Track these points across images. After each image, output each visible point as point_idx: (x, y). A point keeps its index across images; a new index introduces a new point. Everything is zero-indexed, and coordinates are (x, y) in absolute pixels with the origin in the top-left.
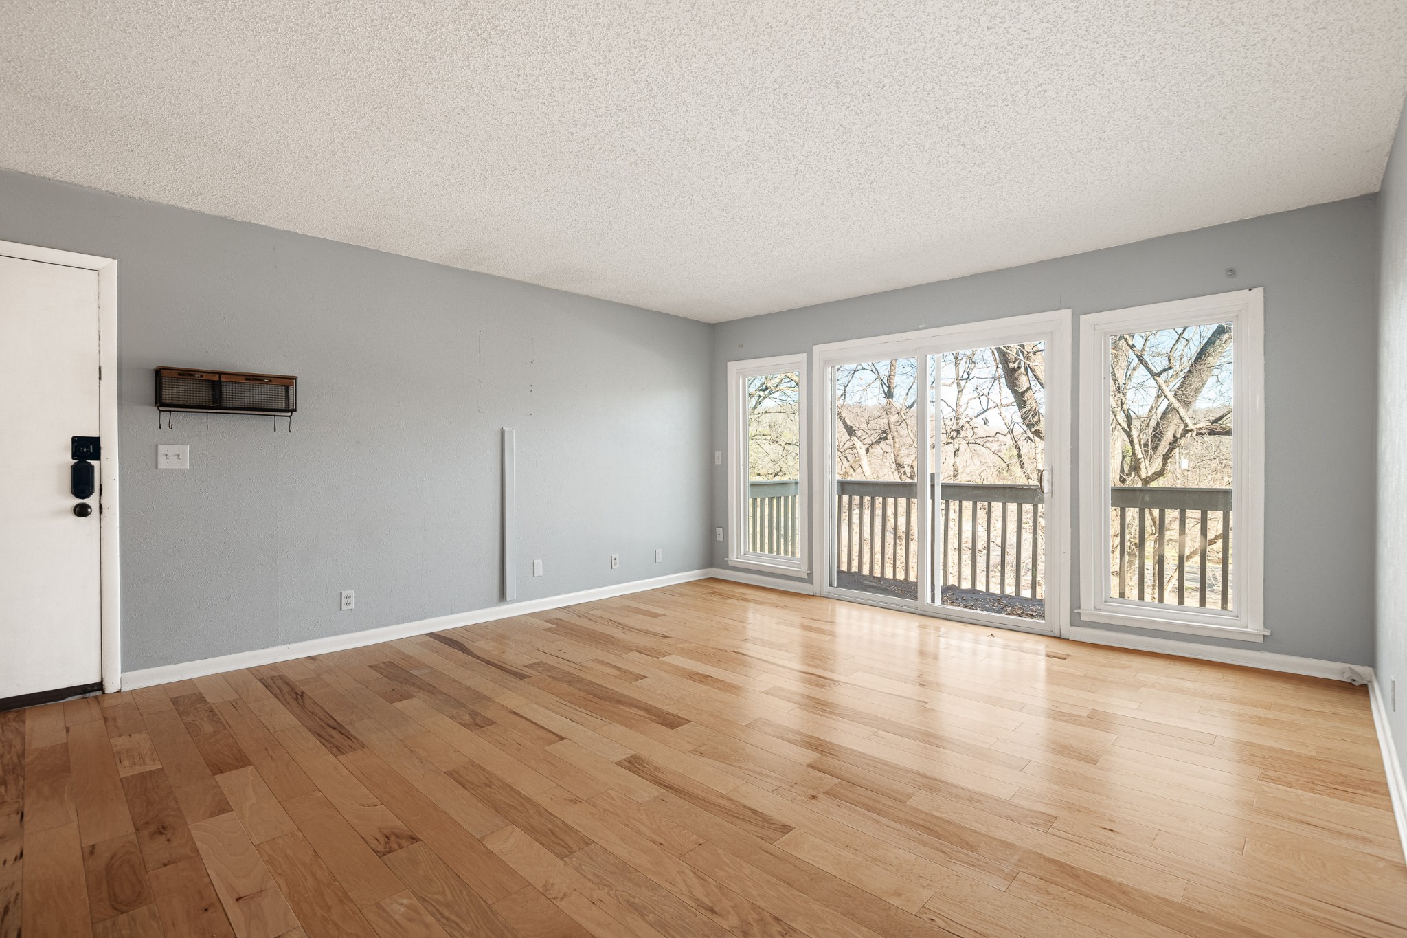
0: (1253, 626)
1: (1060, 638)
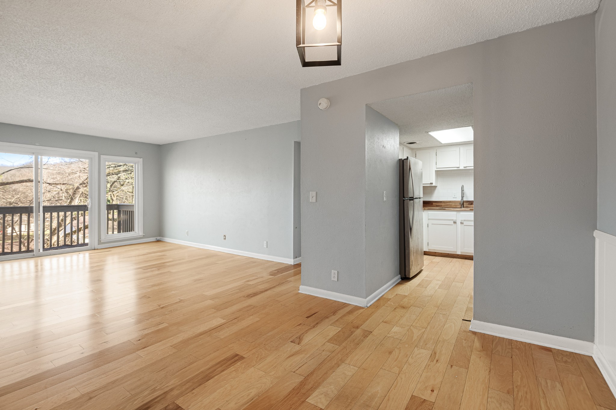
0: (141, 234)
1: (94, 249)
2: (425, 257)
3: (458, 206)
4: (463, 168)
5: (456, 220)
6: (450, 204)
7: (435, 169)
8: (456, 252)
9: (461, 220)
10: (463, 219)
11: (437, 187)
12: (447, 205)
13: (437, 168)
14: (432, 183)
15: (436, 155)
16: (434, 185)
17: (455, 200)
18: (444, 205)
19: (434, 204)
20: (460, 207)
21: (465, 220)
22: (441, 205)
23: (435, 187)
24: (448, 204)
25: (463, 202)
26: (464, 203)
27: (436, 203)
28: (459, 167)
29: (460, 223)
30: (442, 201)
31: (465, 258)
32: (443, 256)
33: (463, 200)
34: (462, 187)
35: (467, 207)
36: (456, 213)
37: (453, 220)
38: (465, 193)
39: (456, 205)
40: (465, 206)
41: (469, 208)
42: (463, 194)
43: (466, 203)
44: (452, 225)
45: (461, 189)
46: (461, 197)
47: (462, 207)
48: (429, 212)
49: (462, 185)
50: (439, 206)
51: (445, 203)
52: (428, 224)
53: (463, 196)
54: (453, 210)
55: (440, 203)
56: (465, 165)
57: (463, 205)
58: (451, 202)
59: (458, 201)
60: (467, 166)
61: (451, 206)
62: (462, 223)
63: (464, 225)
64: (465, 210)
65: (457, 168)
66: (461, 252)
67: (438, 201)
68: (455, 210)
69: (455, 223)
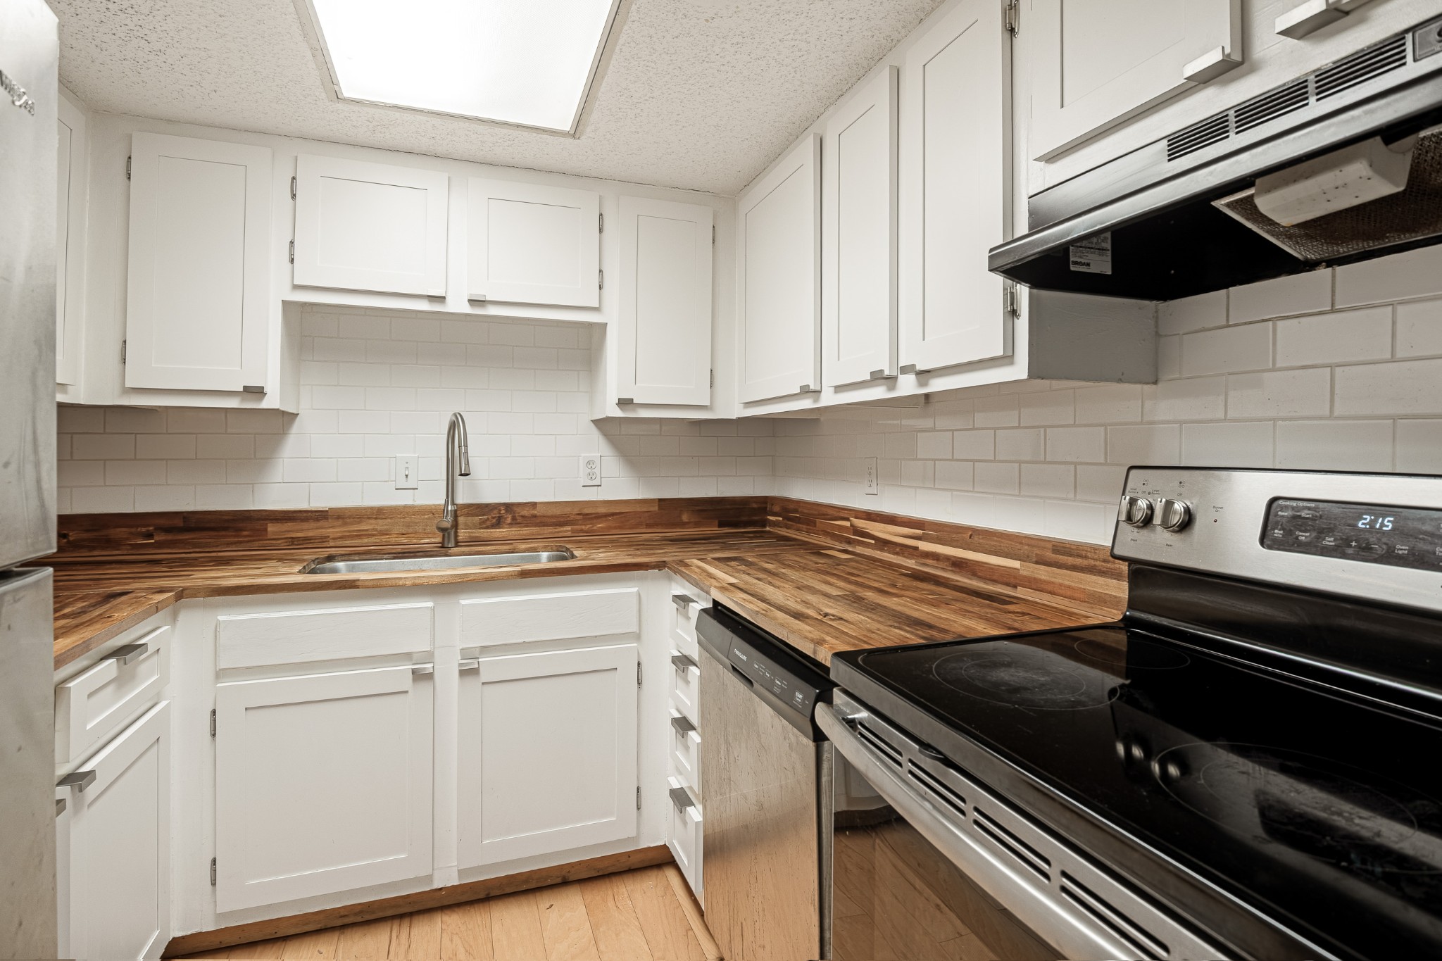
3: (427, 534)
4: (467, 309)
5: (429, 657)
6: (380, 525)
7: (278, 291)
8: (428, 878)
9: (465, 653)
10: (475, 642)
11: (298, 419)
12: (359, 537)
13: (297, 287)
14: (255, 392)
15: (294, 196)
16: (270, 402)
17: (410, 502)
18: (341, 538)
19: (272, 528)
20: (439, 539)
21: (485, 650)
22: (324, 539)
23: (285, 418)
24: (364, 526)
25: (456, 515)
26: (461, 520)
27: (288, 526)
28: (441, 299)
29: (460, 670)
30: (327, 511)
31: (482, 896)
32: (340, 922)
33: (453, 504)
34: (453, 426)
35: (477, 544)
36: (430, 604)
37: (407, 656)
38: (467, 463)
39: (415, 533)
40: (463, 534)
41: (489, 548)
42: (457, 467)
43: (473, 515)
44: (407, 692)
45: (446, 436)
46: (445, 483)
47: (449, 542)
48: (221, 618)
49: (455, 415)
50: (307, 540)
51: (345, 524)
52: (214, 712)
53: (461, 475)
54: (408, 583)
55: (312, 524)
56: (478, 293)
57: (456, 533)
58: (384, 514)
59: (429, 506)
60: (488, 298)
61: (384, 539)
62: (466, 673)
63: (483, 684)
64: (486, 576)
65: (430, 301)
66: (461, 872)
67: (300, 512)
68: (425, 581)
69: (420, 676)
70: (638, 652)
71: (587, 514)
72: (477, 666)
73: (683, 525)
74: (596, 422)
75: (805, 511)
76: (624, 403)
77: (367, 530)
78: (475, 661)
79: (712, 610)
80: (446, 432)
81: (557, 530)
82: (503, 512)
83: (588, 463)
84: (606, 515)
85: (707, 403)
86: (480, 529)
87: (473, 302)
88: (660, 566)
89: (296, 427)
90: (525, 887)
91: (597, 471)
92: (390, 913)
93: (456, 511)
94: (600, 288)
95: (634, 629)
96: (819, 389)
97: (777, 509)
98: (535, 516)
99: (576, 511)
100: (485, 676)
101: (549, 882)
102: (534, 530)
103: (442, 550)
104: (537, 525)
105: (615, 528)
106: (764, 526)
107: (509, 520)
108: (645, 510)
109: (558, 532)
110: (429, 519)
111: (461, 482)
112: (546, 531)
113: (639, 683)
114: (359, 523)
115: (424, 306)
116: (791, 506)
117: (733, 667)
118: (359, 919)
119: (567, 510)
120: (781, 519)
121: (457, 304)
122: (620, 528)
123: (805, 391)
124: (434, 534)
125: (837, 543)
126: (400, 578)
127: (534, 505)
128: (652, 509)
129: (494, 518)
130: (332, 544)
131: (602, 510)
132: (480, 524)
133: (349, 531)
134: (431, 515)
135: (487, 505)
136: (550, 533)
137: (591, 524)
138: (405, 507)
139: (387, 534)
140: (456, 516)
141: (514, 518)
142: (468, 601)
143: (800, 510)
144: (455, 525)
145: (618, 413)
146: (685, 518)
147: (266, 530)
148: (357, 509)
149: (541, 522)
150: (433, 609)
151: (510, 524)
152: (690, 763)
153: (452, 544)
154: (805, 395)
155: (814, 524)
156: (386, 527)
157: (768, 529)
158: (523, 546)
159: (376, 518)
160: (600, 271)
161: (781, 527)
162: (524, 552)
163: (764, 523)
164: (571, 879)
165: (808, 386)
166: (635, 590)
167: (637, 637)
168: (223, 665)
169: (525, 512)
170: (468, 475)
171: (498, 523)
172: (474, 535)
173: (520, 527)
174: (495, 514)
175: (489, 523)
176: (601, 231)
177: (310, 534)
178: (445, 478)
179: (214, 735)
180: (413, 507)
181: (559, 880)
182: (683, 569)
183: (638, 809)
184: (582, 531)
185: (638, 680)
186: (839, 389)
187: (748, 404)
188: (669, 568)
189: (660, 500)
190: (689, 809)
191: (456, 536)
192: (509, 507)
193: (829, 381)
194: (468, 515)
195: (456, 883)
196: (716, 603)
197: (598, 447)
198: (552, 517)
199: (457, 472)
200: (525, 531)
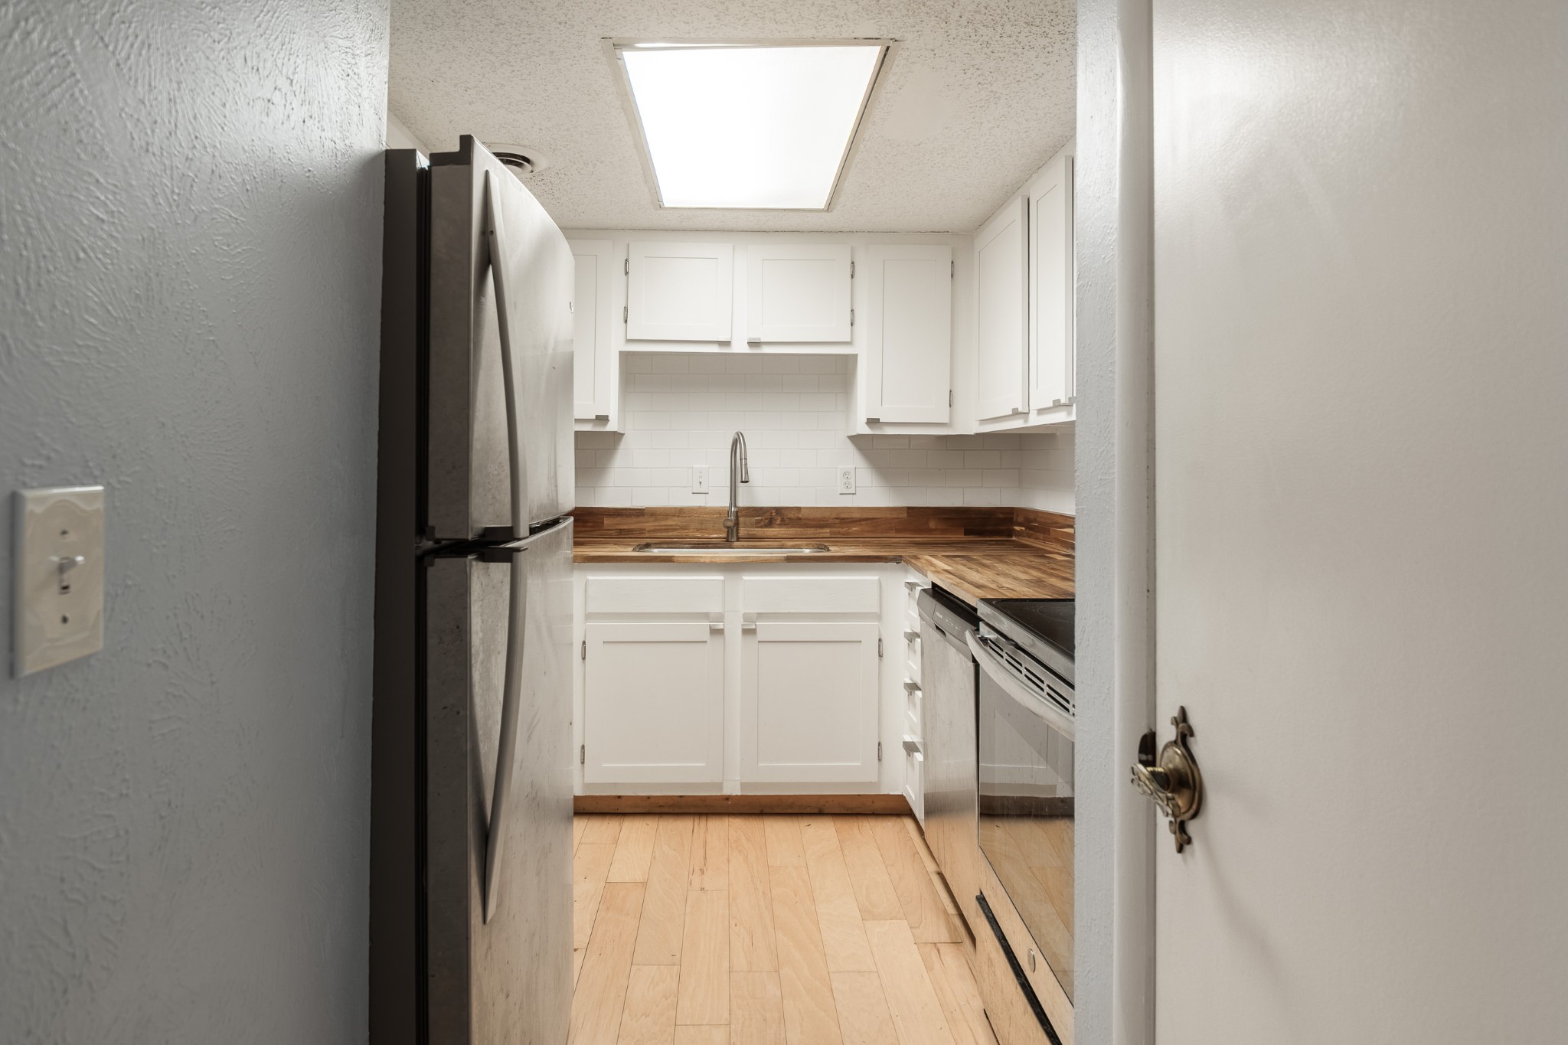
2: (582, 829)
3: (716, 531)
4: (746, 350)
5: (720, 618)
6: (681, 521)
7: (619, 344)
8: (720, 785)
9: (747, 618)
10: (754, 610)
11: (624, 438)
12: (666, 530)
13: (629, 341)
14: (603, 419)
15: (627, 273)
16: (612, 426)
17: (702, 504)
18: (654, 531)
19: (607, 521)
20: (724, 535)
21: (761, 616)
22: (642, 531)
23: (617, 437)
24: (670, 522)
25: (737, 515)
26: (741, 519)
27: (618, 520)
28: (727, 343)
29: (743, 629)
30: (644, 509)
31: (757, 811)
32: (658, 810)
33: (735, 506)
34: (735, 443)
35: (753, 540)
36: (721, 578)
37: (706, 616)
38: (747, 473)
39: (706, 529)
40: (742, 532)
41: (763, 543)
42: (738, 476)
43: (750, 516)
44: (706, 642)
45: (730, 451)
46: (729, 489)
47: (732, 537)
48: (590, 578)
49: (737, 434)
50: (630, 531)
51: (656, 520)
52: (584, 643)
53: (742, 482)
54: (707, 561)
55: (634, 519)
56: (756, 336)
57: (737, 530)
58: (684, 513)
59: (717, 508)
60: (762, 341)
61: (684, 533)
62: (748, 632)
63: (759, 642)
64: (761, 559)
65: (720, 345)
66: (743, 785)
67: (626, 509)
68: (718, 560)
69: (716, 632)
70: (879, 630)
71: (844, 519)
72: (754, 627)
73: (930, 531)
74: (851, 438)
75: (1042, 520)
76: (872, 422)
77: (672, 525)
78: (754, 624)
79: (931, 591)
80: (730, 447)
81: (818, 532)
82: (774, 514)
83: (845, 474)
84: (860, 520)
85: (946, 420)
86: (756, 527)
87: (752, 344)
88: (897, 560)
89: (623, 444)
90: (790, 811)
91: (852, 481)
92: (692, 810)
93: (737, 512)
94: (852, 324)
95: (876, 610)
96: (1027, 411)
97: (1021, 519)
98: (799, 519)
99: (834, 516)
100: (760, 636)
101: (808, 810)
102: (799, 530)
103: (727, 543)
104: (801, 526)
105: (868, 532)
106: (1011, 536)
107: (779, 522)
108: (895, 516)
109: (819, 533)
110: (717, 518)
111: (741, 488)
112: (808, 532)
113: (880, 656)
114: (666, 519)
115: (715, 349)
116: (1032, 516)
117: (936, 626)
118: (671, 811)
119: (827, 515)
120: (1024, 528)
121: (740, 347)
122: (873, 532)
123: (1016, 413)
124: (721, 530)
125: (1065, 550)
126: (701, 557)
127: (799, 509)
128: (901, 516)
129: (766, 519)
130: (647, 535)
131: (857, 515)
132: (756, 524)
133: (659, 526)
134: (718, 515)
135: (761, 508)
136: (811, 534)
137: (847, 527)
138: (700, 508)
139: (686, 529)
140: (737, 517)
141: (783, 520)
142: (749, 578)
143: (1038, 519)
144: (737, 524)
145: (866, 430)
146: (932, 524)
147: (603, 522)
148: (666, 509)
149: (805, 524)
150: (724, 581)
151: (780, 524)
152: (915, 717)
153: (734, 539)
154: (1018, 416)
155: (1049, 532)
156: (685, 524)
157: (1014, 538)
158: (791, 543)
159: (678, 516)
160: (852, 311)
161: (1024, 537)
162: (791, 548)
163: (1010, 533)
164: (825, 812)
165: (1017, 409)
166: (877, 578)
167: (879, 617)
168: (591, 609)
169: (791, 516)
170: (747, 482)
171: (770, 523)
172: (751, 533)
173: (788, 527)
174: (768, 515)
175: (762, 524)
176: (852, 276)
177: (632, 527)
178: (729, 485)
179: (584, 659)
180: (705, 508)
181: (816, 811)
182: (913, 561)
183: (879, 760)
184: (839, 533)
185: (879, 652)
186: (1041, 411)
187: (983, 421)
188: (904, 561)
189: (909, 508)
190: (915, 754)
191: (737, 533)
192: (779, 510)
193: (1035, 405)
194: (746, 516)
195: (739, 794)
196: (934, 585)
197: (854, 460)
198: (814, 519)
199: (739, 479)
200: (791, 531)
